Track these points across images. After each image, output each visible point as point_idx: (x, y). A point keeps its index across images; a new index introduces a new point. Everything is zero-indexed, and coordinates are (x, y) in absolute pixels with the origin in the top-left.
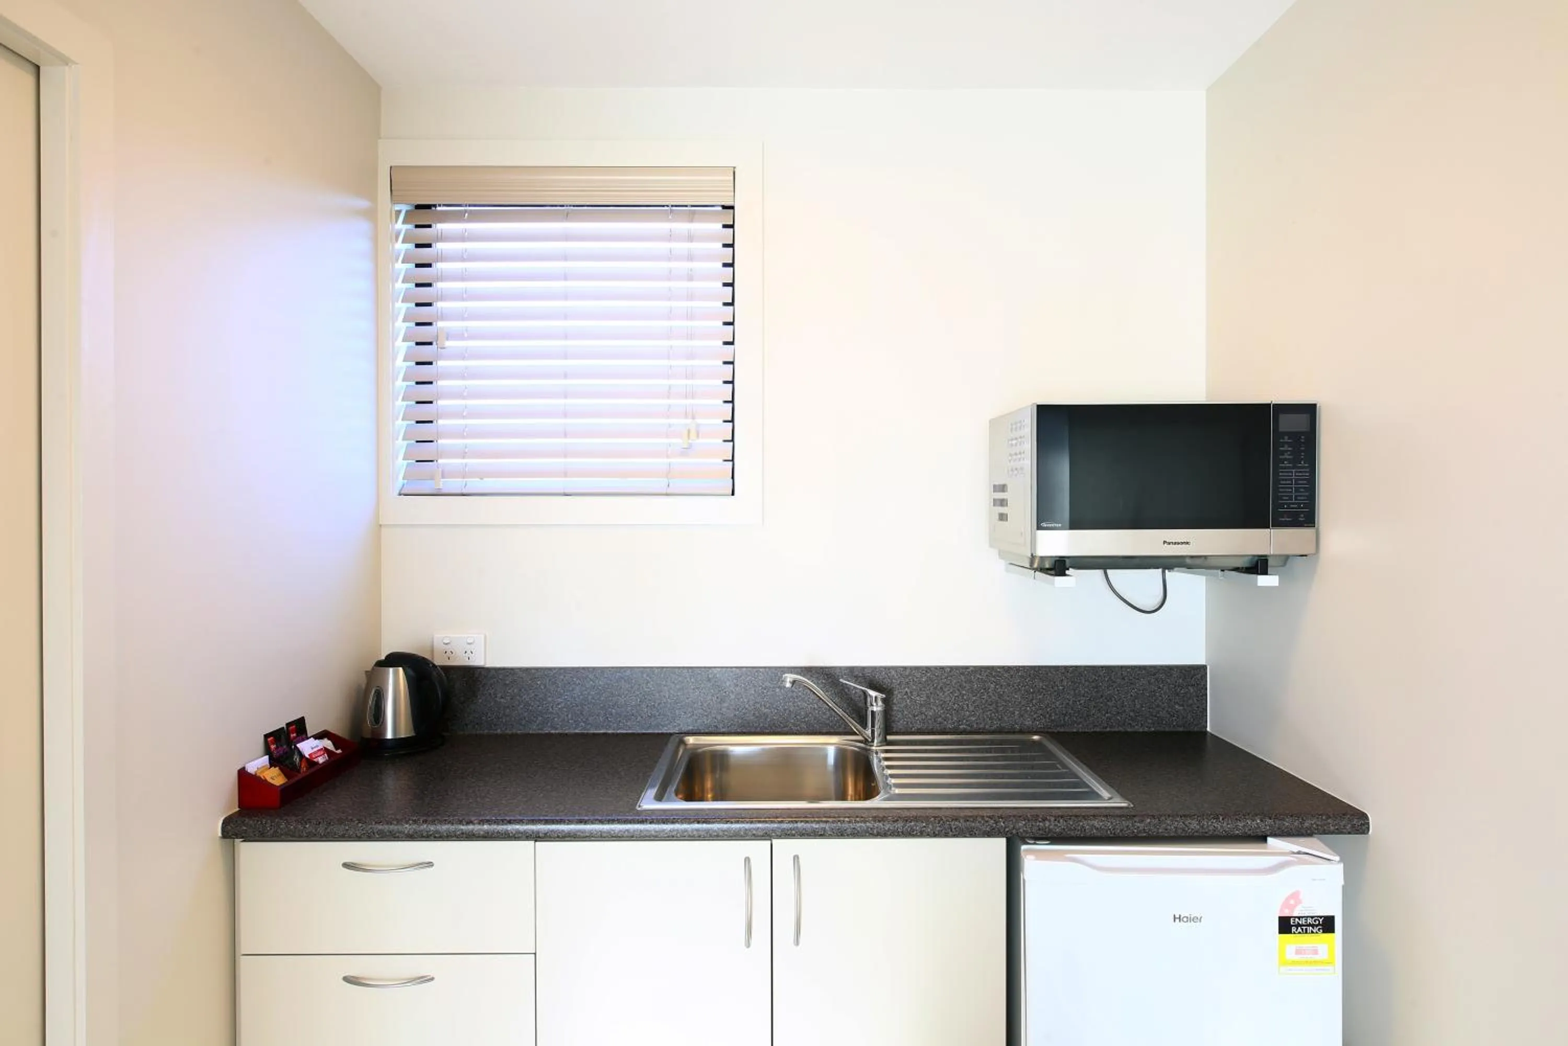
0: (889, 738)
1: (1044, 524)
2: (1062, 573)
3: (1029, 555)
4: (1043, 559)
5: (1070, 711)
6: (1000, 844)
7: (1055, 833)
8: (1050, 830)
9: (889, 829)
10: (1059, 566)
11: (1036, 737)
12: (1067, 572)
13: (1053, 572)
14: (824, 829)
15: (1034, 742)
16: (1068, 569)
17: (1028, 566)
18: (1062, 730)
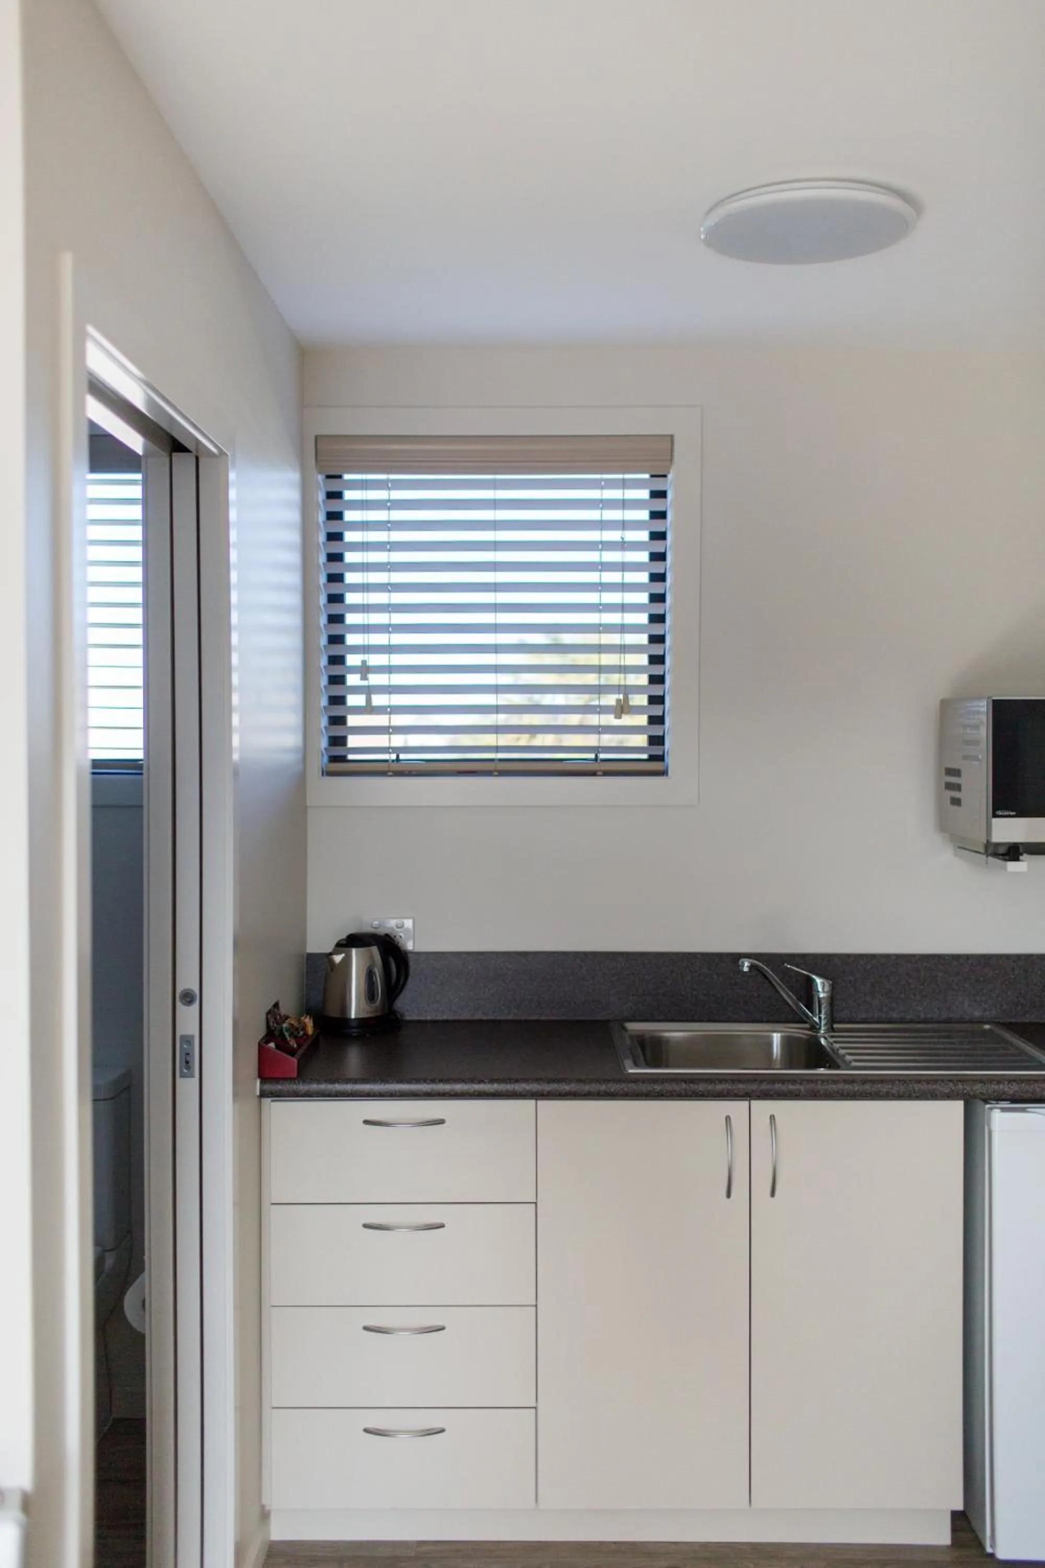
0: (835, 1026)
1: (999, 813)
2: (1016, 858)
3: (985, 841)
4: (997, 845)
5: (1022, 1001)
6: (959, 1105)
7: (1008, 1095)
8: (1004, 1093)
9: (858, 1091)
10: (1013, 852)
11: (987, 1027)
12: (1021, 858)
13: (1007, 857)
14: (799, 1090)
15: (985, 1031)
16: (1022, 854)
17: (982, 851)
18: (1014, 1020)
